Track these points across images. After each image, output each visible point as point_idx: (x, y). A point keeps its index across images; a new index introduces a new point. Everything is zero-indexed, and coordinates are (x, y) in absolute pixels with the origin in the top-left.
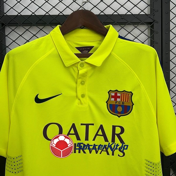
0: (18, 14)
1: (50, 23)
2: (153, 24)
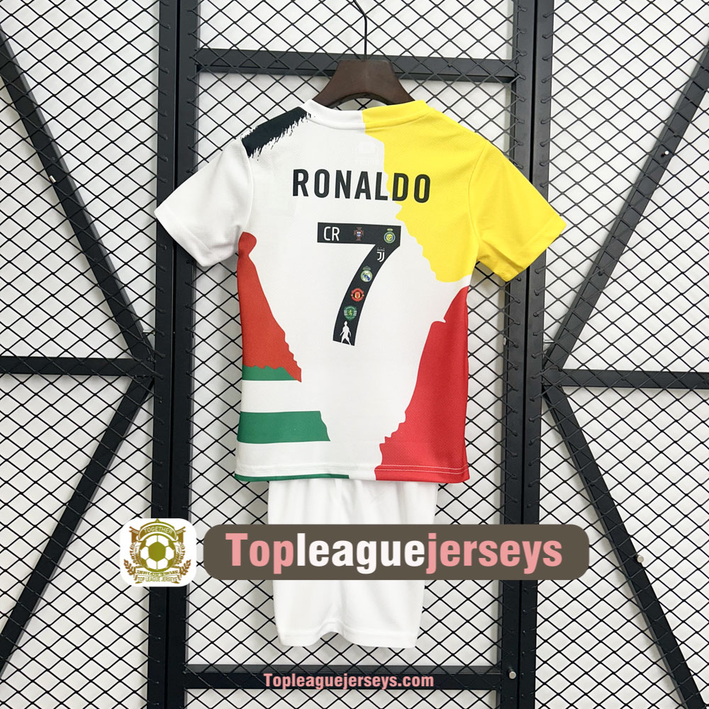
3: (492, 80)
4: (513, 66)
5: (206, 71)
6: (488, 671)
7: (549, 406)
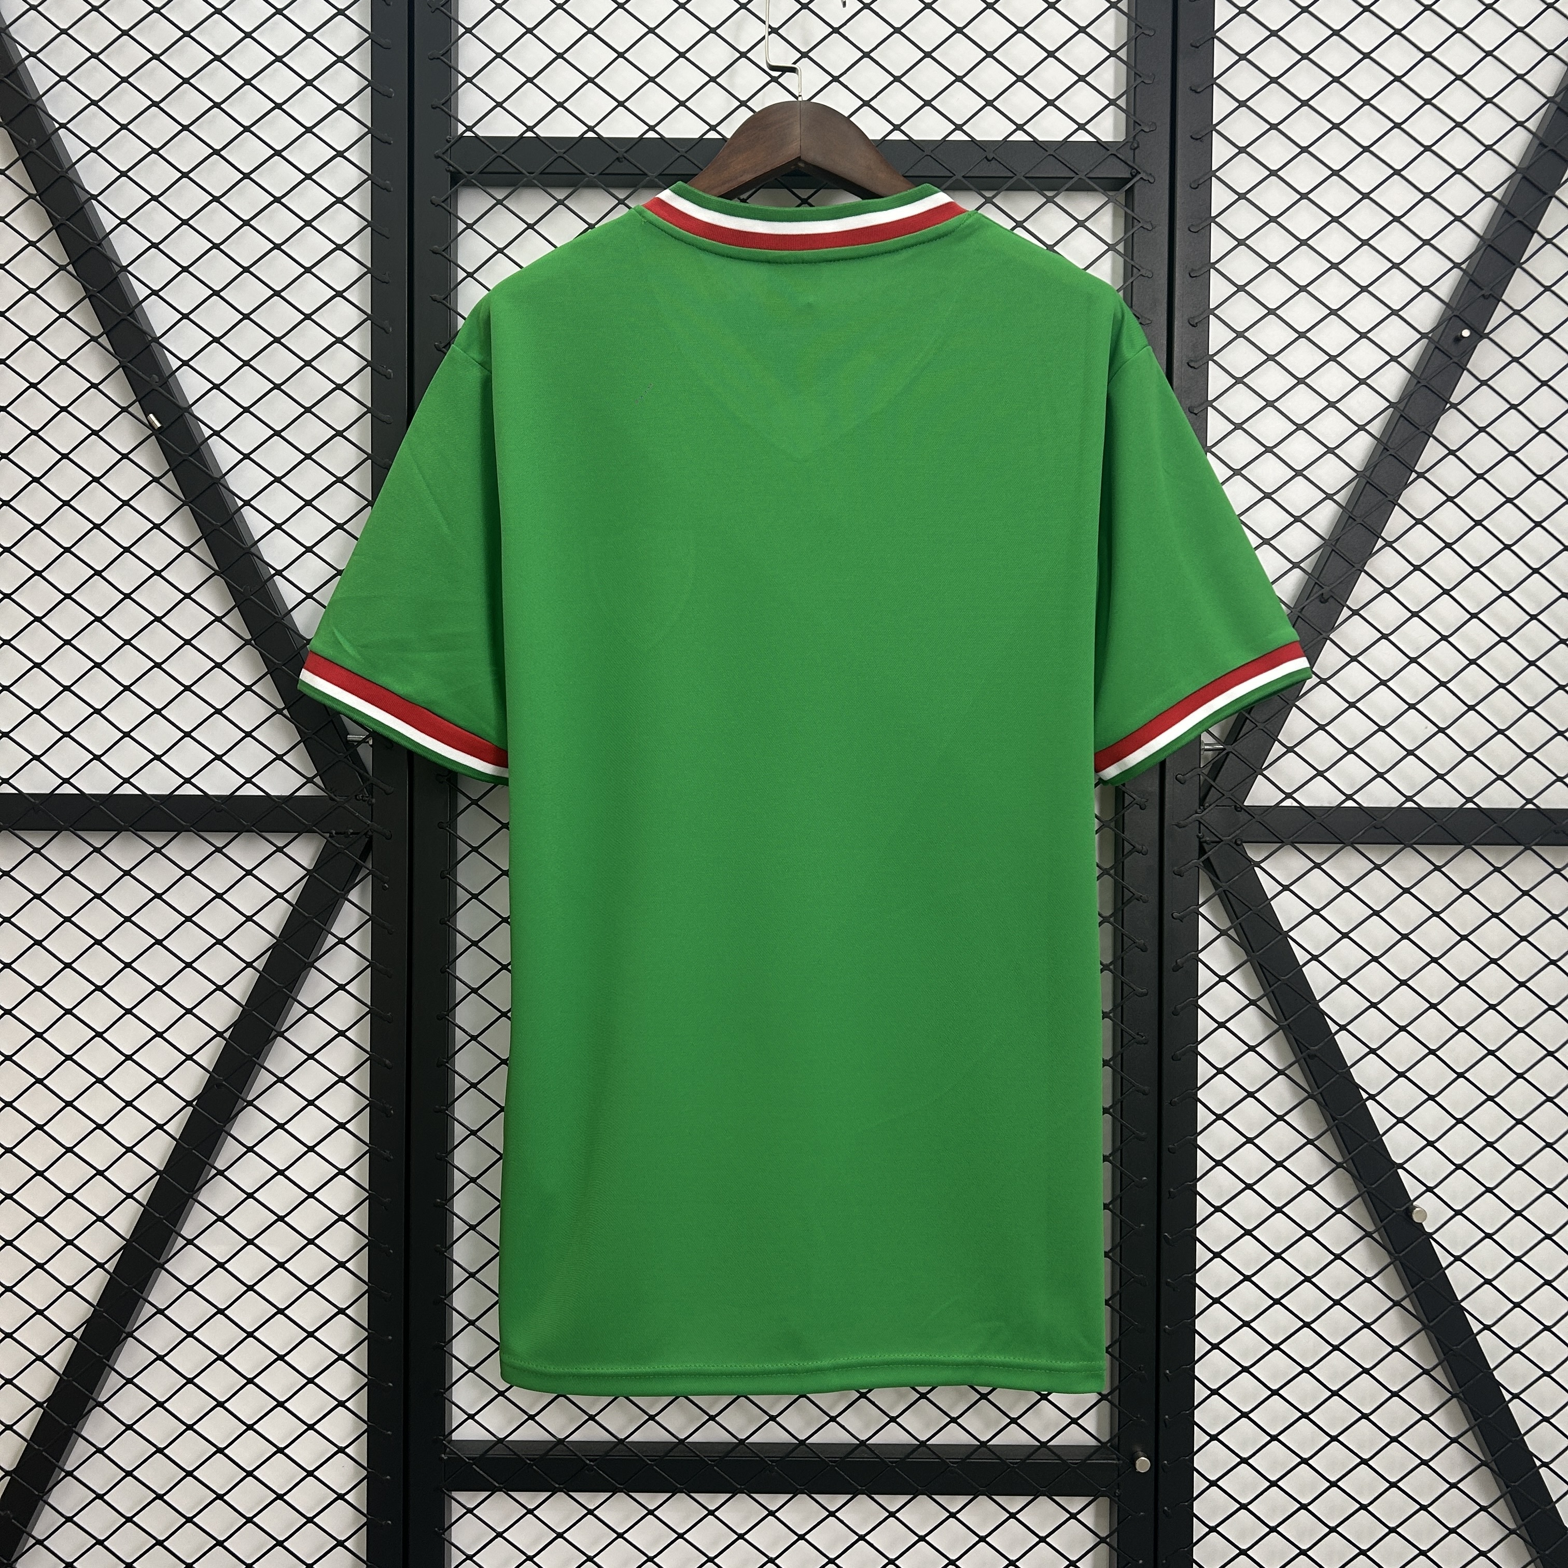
0: (525, 132)
1: (660, 175)
2: (1132, 187)
3: (1081, 186)
4: (1126, 154)
5: (469, 185)
6: (1089, 1458)
7: (1216, 887)
